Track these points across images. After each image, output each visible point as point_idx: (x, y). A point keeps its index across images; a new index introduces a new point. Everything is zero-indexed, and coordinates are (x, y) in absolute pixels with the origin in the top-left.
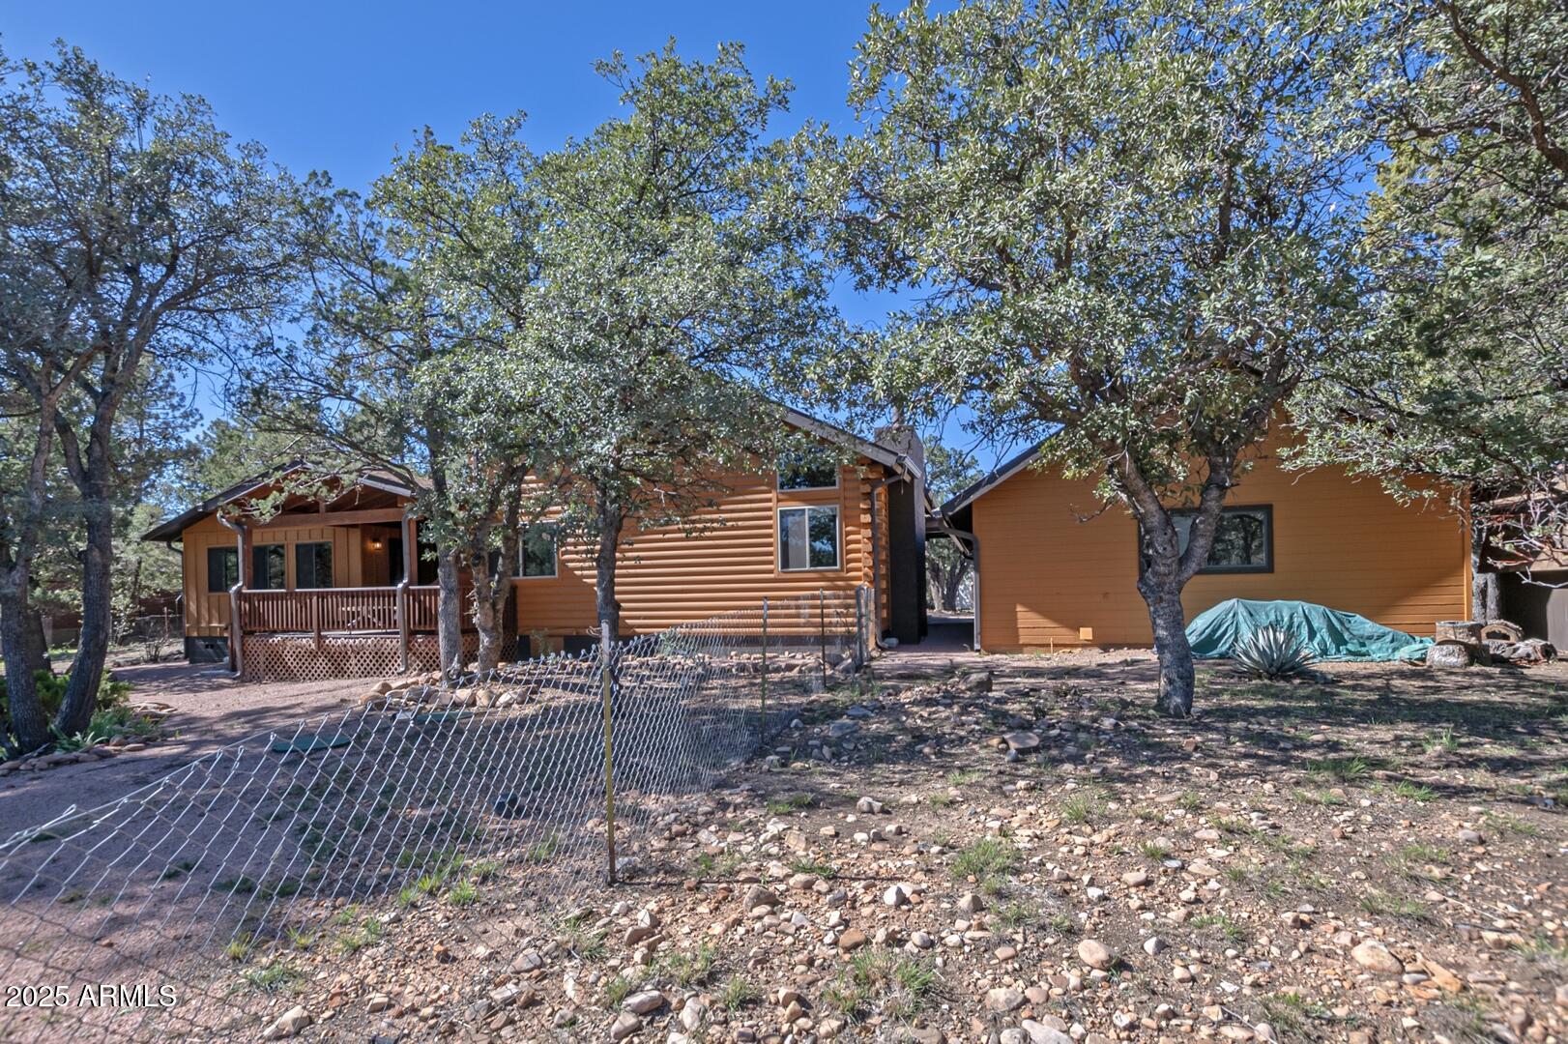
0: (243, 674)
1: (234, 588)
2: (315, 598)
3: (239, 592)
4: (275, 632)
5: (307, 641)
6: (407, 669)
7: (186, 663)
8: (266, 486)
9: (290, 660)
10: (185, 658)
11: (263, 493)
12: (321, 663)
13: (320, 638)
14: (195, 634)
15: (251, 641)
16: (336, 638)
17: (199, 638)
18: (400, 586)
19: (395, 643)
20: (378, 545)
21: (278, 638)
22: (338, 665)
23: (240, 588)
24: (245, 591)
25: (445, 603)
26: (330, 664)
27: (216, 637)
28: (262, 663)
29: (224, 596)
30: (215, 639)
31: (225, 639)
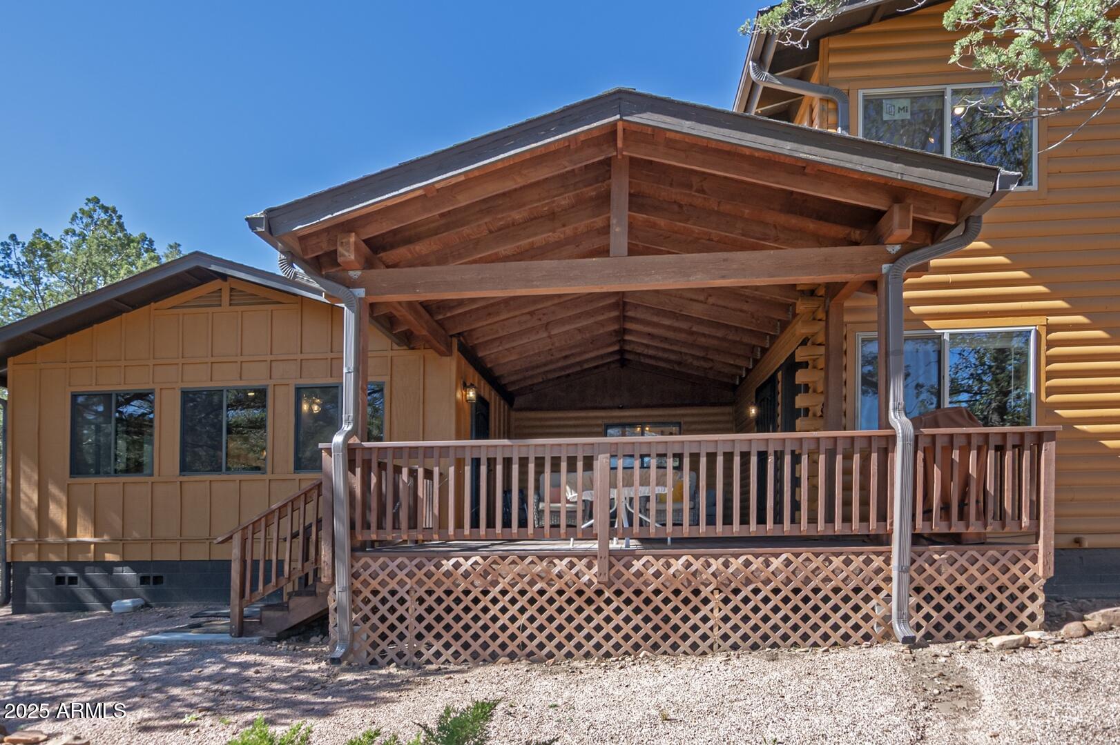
12: (611, 615)
14: (30, 557)
15: (379, 565)
17: (38, 563)
22: (661, 622)
26: (637, 620)
27: (87, 563)
28: (411, 620)
29: (109, 487)
30: (80, 566)
31: (108, 567)
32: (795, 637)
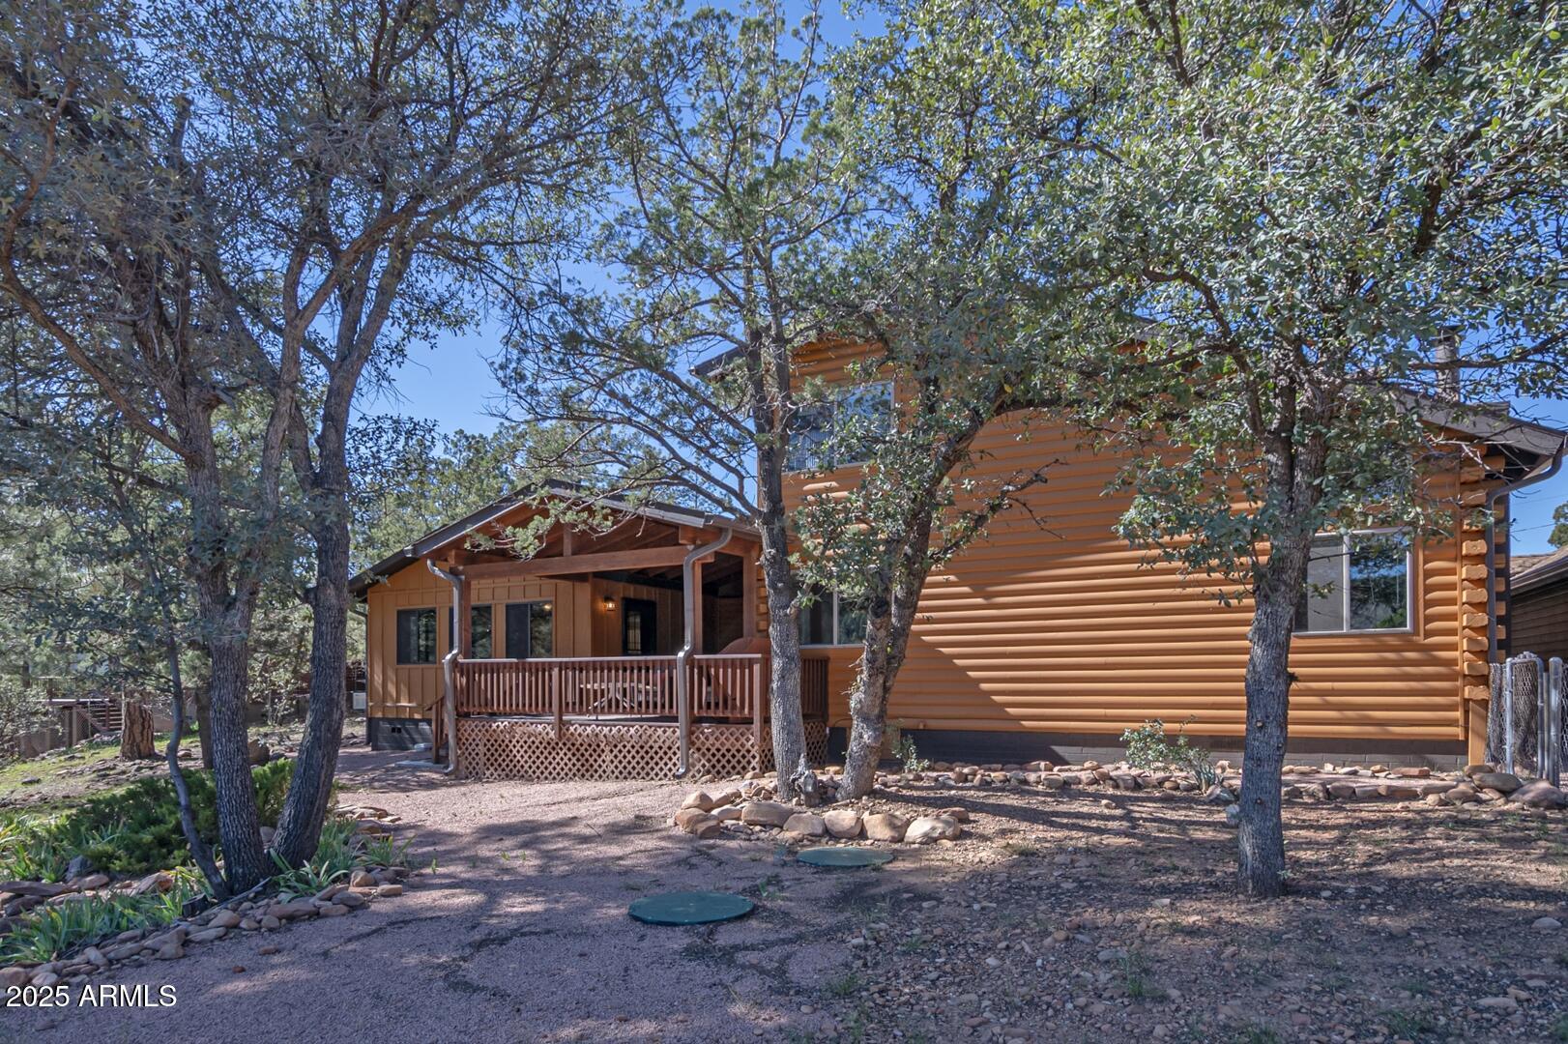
0: (457, 768)
1: (449, 657)
2: (555, 672)
3: (454, 662)
4: (500, 715)
5: (544, 728)
6: (687, 771)
7: (368, 749)
8: (526, 507)
9: (519, 754)
10: (367, 744)
11: (522, 518)
12: (563, 757)
13: (562, 724)
14: (379, 715)
15: (468, 725)
16: (584, 727)
17: (383, 719)
18: (681, 654)
19: (672, 734)
20: (611, 605)
21: (502, 724)
22: (585, 762)
23: (456, 656)
24: (461, 660)
25: (782, 677)
26: (574, 760)
27: (405, 720)
28: (481, 755)
29: (416, 669)
30: (403, 721)
31: (416, 722)
32: (643, 774)
